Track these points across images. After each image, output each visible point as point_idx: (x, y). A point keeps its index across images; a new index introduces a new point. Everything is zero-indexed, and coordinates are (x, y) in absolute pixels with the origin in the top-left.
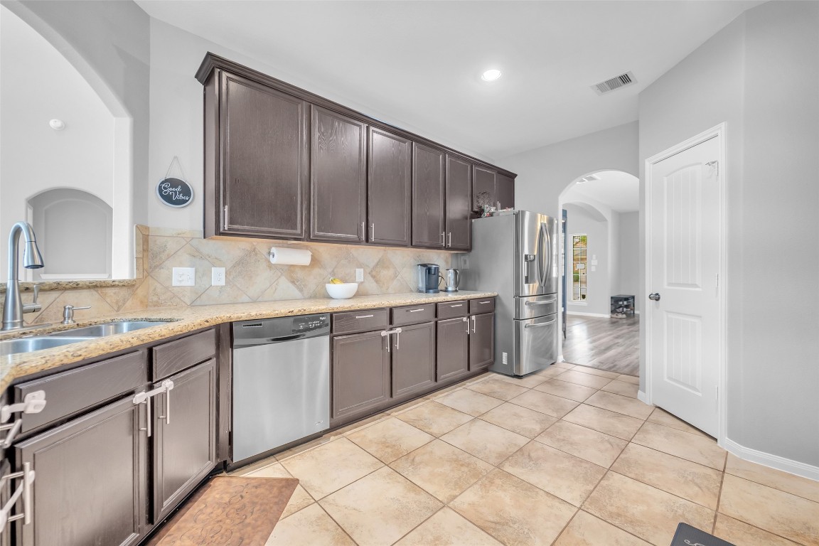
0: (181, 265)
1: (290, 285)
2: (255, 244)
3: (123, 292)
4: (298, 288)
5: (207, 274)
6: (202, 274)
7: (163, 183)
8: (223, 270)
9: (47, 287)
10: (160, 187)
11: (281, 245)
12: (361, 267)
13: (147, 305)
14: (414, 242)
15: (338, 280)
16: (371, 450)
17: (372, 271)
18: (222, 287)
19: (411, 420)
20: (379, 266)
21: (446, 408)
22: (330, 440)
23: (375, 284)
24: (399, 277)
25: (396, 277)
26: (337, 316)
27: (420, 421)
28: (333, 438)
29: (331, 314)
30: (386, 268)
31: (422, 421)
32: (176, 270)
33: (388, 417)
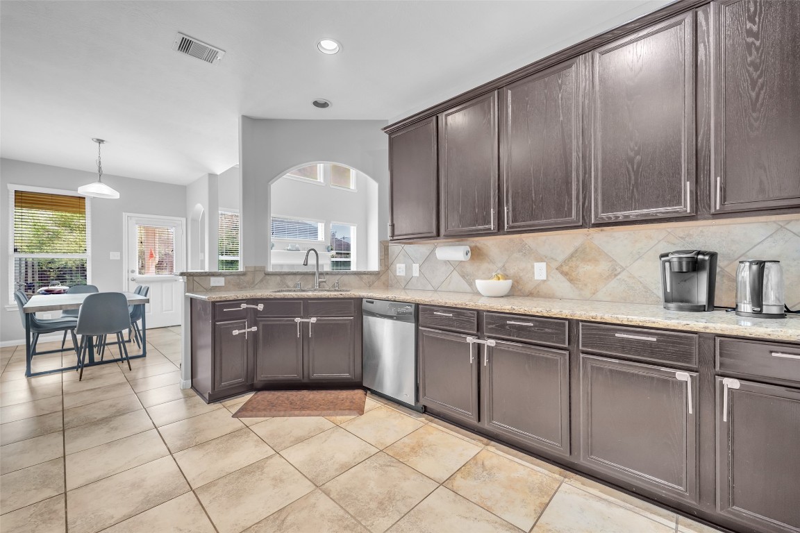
0: (400, 263)
1: (462, 279)
2: (436, 245)
3: (372, 278)
4: (467, 282)
5: (411, 268)
6: (409, 269)
8: (418, 265)
12: (541, 261)
13: (387, 286)
14: (596, 217)
15: (500, 276)
16: (406, 440)
17: (562, 266)
18: (418, 277)
19: (480, 463)
20: (574, 259)
21: (545, 497)
22: (419, 419)
23: (568, 284)
24: (623, 276)
25: (616, 275)
26: (422, 308)
27: (480, 470)
28: (422, 419)
29: (417, 305)
30: (589, 261)
31: (483, 471)
32: (398, 265)
33: (480, 444)
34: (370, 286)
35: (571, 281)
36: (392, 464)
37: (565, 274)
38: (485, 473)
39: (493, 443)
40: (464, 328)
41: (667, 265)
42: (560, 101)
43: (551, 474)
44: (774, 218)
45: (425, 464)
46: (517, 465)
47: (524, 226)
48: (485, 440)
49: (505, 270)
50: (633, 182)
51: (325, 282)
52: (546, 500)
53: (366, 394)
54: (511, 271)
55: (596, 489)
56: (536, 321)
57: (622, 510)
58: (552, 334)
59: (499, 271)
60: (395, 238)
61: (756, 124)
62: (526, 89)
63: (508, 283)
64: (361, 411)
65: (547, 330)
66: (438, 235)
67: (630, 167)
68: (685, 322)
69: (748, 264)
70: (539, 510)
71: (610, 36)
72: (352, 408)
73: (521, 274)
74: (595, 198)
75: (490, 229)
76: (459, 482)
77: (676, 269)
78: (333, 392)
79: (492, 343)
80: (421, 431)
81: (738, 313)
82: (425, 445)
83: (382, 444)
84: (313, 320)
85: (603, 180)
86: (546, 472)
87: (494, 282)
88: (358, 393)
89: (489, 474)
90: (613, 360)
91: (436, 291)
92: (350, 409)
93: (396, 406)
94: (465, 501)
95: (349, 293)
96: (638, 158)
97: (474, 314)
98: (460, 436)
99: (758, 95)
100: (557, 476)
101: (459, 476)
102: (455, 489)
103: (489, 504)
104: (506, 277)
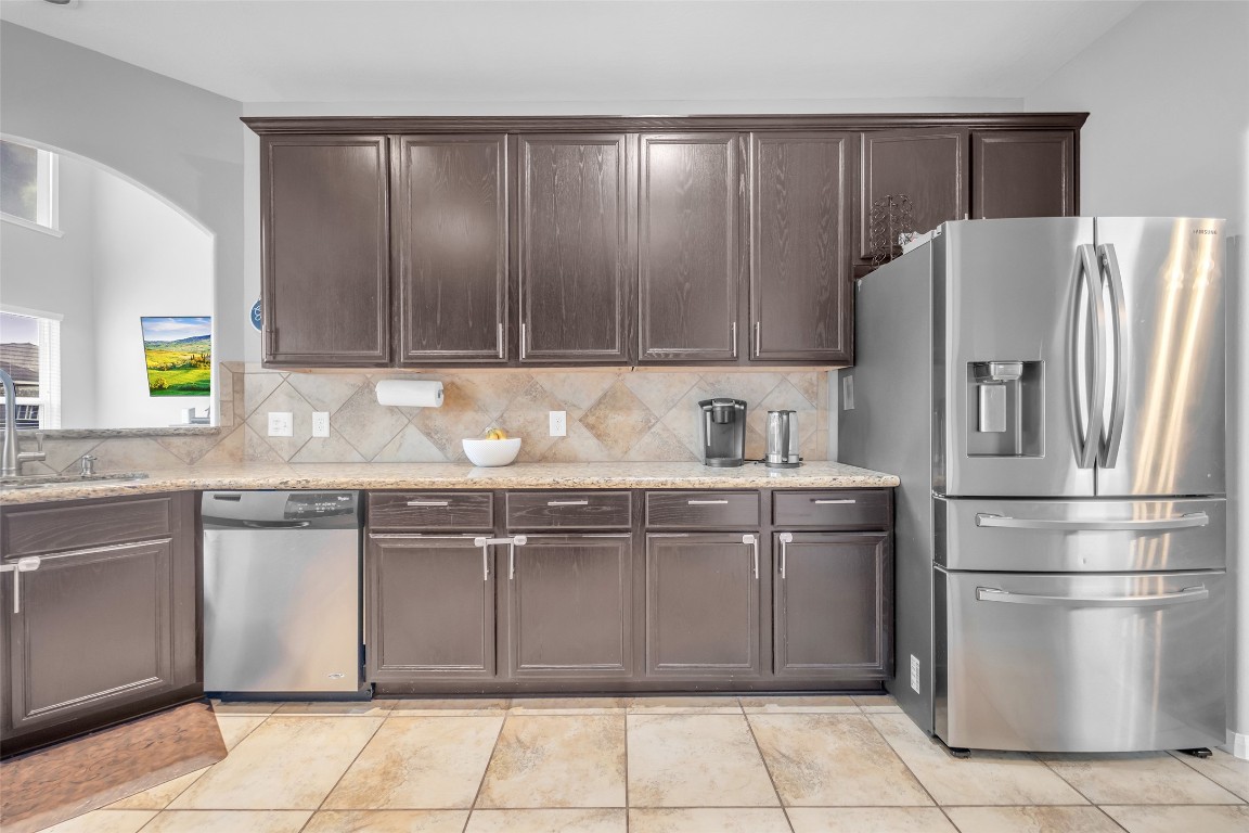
0: (277, 409)
1: (424, 438)
2: (369, 376)
3: (197, 442)
4: (436, 443)
5: (307, 421)
6: (302, 422)
7: (255, 306)
8: (325, 415)
9: (74, 435)
10: (253, 311)
11: (408, 376)
12: (559, 408)
13: (241, 460)
14: (644, 352)
15: (499, 432)
16: (363, 763)
17: (586, 415)
18: (325, 439)
19: (513, 740)
20: (602, 406)
21: (619, 745)
22: (366, 714)
23: (596, 441)
24: (657, 428)
25: (650, 428)
26: (374, 497)
27: (519, 753)
28: (374, 712)
29: (363, 494)
30: (621, 409)
31: (524, 752)
32: (272, 416)
33: (499, 711)
34: (192, 462)
35: (598, 436)
36: (357, 824)
37: (591, 427)
38: (528, 754)
39: (515, 701)
40: (469, 523)
41: (708, 414)
42: (600, 186)
43: (608, 711)
44: (780, 369)
45: (423, 791)
46: (564, 719)
47: (550, 356)
48: (502, 702)
49: (504, 422)
50: (682, 314)
51: (42, 459)
52: (621, 749)
53: (211, 709)
54: (514, 425)
55: (662, 706)
56: (589, 497)
57: (695, 717)
58: (611, 512)
59: (494, 424)
60: (279, 358)
61: (783, 274)
62: (553, 150)
63: (516, 443)
64: (218, 750)
65: (604, 508)
66: (392, 359)
67: (680, 295)
68: (751, 479)
69: (777, 414)
70: (622, 767)
71: (660, 123)
72: (190, 753)
73: (530, 429)
74: (644, 328)
75: (497, 357)
76: (499, 789)
77: (719, 420)
78: (103, 736)
79: (520, 540)
80: (383, 733)
81: (768, 465)
82: (407, 756)
83: (311, 796)
84: (29, 564)
85: (652, 305)
86: (603, 711)
87: (491, 442)
88: (191, 713)
89: (535, 751)
90: (683, 535)
91: (369, 462)
92: (184, 758)
93: (303, 706)
94: (524, 814)
95: (138, 483)
96: (687, 285)
97: (488, 497)
98: (459, 712)
99: (784, 244)
100: (616, 710)
101: (492, 778)
102: (498, 803)
103: (559, 797)
104: (508, 434)
